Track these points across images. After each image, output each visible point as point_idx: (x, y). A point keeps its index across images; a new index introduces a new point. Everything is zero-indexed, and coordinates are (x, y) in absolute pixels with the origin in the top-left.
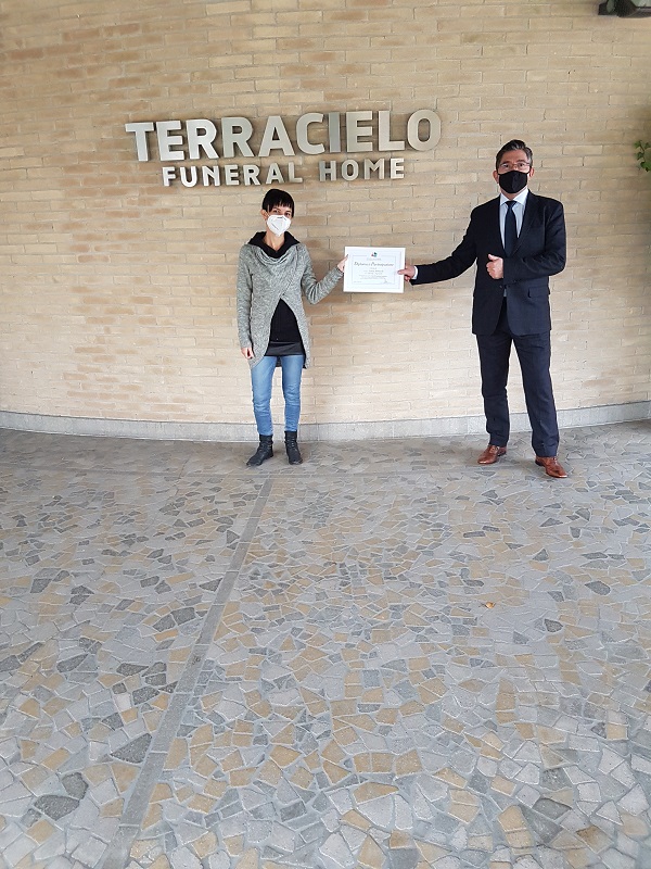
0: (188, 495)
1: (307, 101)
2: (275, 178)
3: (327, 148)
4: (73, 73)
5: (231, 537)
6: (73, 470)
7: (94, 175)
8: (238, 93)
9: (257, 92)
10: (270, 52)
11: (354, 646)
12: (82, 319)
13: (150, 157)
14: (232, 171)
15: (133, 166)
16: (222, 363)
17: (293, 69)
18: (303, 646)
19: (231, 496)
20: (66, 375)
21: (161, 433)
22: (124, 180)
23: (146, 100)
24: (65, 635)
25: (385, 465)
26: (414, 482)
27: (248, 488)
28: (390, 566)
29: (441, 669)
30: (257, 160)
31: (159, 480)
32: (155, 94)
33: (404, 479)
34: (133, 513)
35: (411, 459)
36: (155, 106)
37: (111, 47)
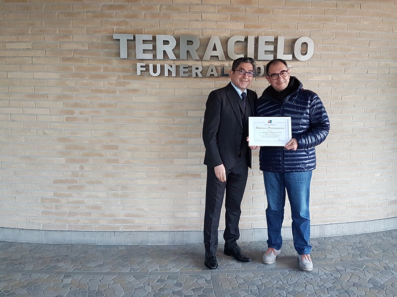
1: (233, 29)
2: (212, 73)
8: (191, 20)
9: (203, 20)
13: (129, 55)
14: (184, 68)
17: (226, 8)
23: (128, 20)
32: (134, 16)
36: (133, 25)
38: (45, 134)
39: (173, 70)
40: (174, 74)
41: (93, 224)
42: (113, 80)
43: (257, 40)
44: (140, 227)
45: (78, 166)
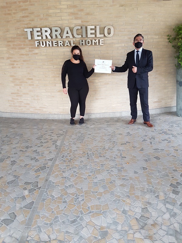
0: (44, 134)
1: (76, 23)
2: (67, 44)
3: (82, 36)
4: (9, 14)
5: (56, 146)
6: (11, 128)
7: (15, 43)
8: (57, 20)
9: (62, 20)
10: (65, 9)
11: (90, 175)
12: (13, 84)
13: (32, 38)
14: (55, 42)
15: (27, 41)
16: (53, 97)
17: (72, 14)
18: (77, 176)
19: (57, 135)
20: (8, 101)
21: (36, 117)
22: (24, 45)
23: (30, 22)
24: (9, 174)
25: (99, 125)
26: (107, 130)
27: (61, 132)
28: (101, 153)
29: (114, 181)
30: (62, 39)
31: (36, 130)
32: (33, 20)
33: (104, 129)
34: (28, 140)
35: (107, 124)
36: (33, 24)
37: (20, 7)
38: (5, 74)
39: (51, 44)
42: (27, 49)
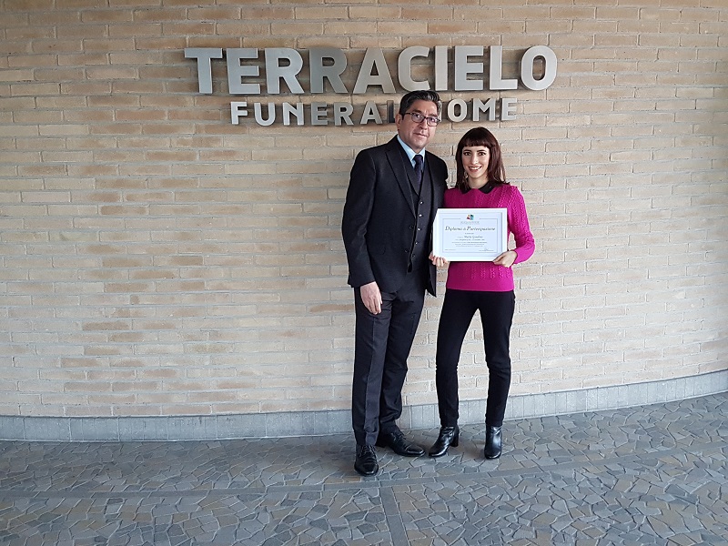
1: (407, 33)
2: (371, 117)
7: (133, 107)
8: (328, 20)
9: (351, 19)
13: (215, 88)
32: (221, 15)
36: (222, 30)
39: (299, 113)
40: (300, 122)
41: (161, 404)
43: (451, 54)
44: (248, 405)
45: (128, 296)
